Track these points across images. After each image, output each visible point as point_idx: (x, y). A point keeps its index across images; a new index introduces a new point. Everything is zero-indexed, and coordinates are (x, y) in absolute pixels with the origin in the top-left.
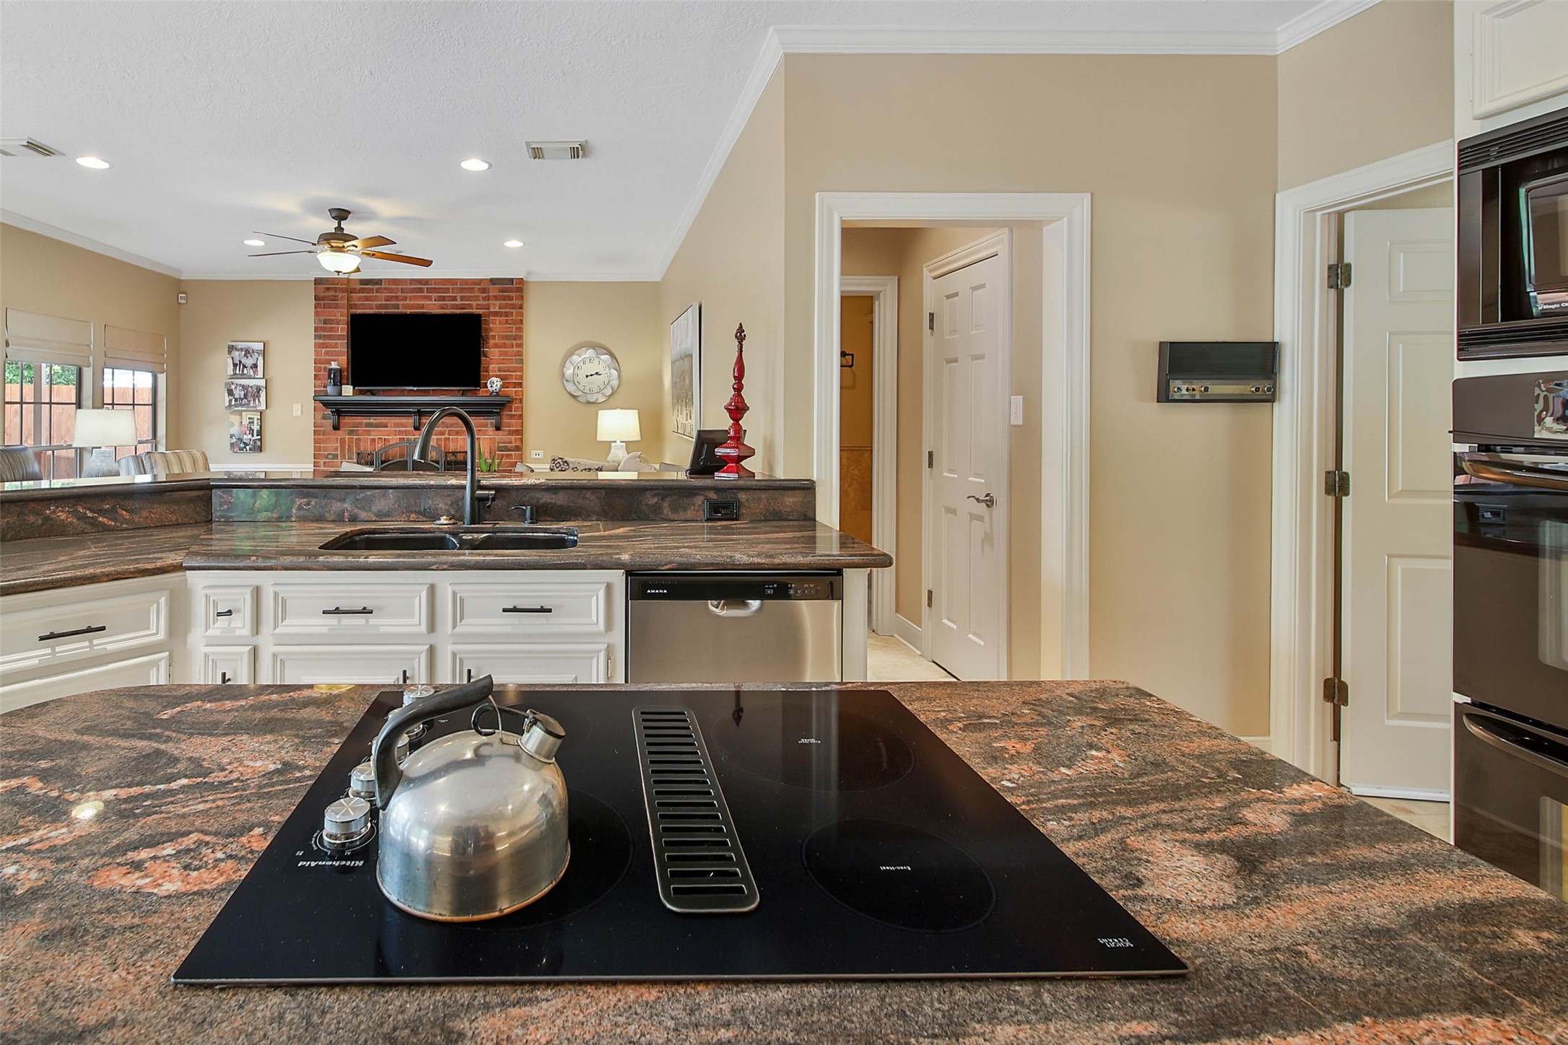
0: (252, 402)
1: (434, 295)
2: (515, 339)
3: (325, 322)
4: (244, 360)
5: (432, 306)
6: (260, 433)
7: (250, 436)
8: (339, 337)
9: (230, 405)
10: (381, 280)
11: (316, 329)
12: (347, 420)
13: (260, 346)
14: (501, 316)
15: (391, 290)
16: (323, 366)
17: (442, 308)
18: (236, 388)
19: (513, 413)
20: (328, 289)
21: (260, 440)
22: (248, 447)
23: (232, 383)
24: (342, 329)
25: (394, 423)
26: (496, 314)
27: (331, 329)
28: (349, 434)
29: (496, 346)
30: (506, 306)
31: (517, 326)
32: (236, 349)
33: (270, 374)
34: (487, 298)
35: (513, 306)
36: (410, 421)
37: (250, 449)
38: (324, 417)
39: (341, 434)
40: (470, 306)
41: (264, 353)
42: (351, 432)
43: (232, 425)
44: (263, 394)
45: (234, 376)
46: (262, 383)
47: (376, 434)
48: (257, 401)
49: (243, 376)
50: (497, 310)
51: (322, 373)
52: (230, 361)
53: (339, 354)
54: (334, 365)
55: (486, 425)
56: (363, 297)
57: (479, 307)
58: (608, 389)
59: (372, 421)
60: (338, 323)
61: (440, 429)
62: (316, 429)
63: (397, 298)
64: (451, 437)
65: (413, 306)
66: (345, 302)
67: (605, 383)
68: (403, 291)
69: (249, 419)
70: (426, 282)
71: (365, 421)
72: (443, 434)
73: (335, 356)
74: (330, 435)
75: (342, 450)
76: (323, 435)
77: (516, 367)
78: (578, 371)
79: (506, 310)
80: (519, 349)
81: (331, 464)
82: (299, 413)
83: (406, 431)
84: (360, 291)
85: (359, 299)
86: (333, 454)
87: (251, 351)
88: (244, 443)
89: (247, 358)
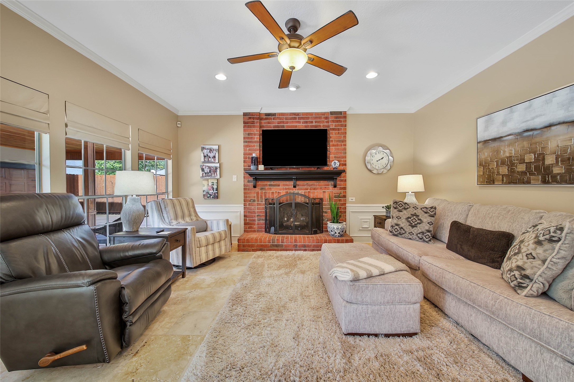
0: (213, 175)
1: (302, 121)
2: (343, 142)
3: (249, 134)
4: (209, 154)
5: (301, 126)
6: (217, 189)
7: (212, 191)
8: (255, 142)
9: (203, 176)
10: (275, 114)
11: (244, 138)
12: (259, 183)
13: (216, 147)
14: (336, 130)
15: (280, 119)
16: (248, 156)
17: (306, 127)
18: (205, 167)
19: (342, 179)
20: (250, 118)
21: (217, 193)
22: (211, 197)
23: (204, 165)
24: (257, 138)
25: (283, 184)
26: (333, 129)
27: (251, 138)
28: (261, 190)
29: (333, 145)
30: (339, 125)
31: (344, 135)
32: (205, 149)
33: (222, 161)
34: (328, 122)
35: (342, 125)
36: (292, 183)
38: (249, 182)
39: (257, 190)
40: (320, 126)
41: (219, 150)
42: (262, 189)
43: (204, 185)
44: (218, 171)
46: (218, 165)
47: (274, 189)
48: (215, 174)
49: (209, 162)
50: (334, 127)
51: (247, 160)
52: (202, 155)
53: (255, 150)
54: (254, 155)
55: (328, 185)
56: (267, 122)
57: (324, 126)
58: (389, 167)
59: (272, 183)
60: (255, 135)
61: (306, 187)
62: (245, 187)
63: (283, 122)
64: (311, 191)
65: (291, 126)
66: (259, 124)
67: (387, 164)
68: (286, 119)
69: (212, 182)
70: (298, 114)
71: (269, 183)
72: (307, 189)
73: (254, 151)
74: (252, 190)
75: (258, 198)
76: (248, 190)
77: (343, 156)
78: (373, 158)
79: (338, 127)
80: (345, 147)
81: (252, 204)
82: (235, 180)
83: (289, 188)
84: (265, 119)
85: (265, 123)
86: (253, 200)
87: (212, 150)
88: (210, 194)
89: (211, 153)
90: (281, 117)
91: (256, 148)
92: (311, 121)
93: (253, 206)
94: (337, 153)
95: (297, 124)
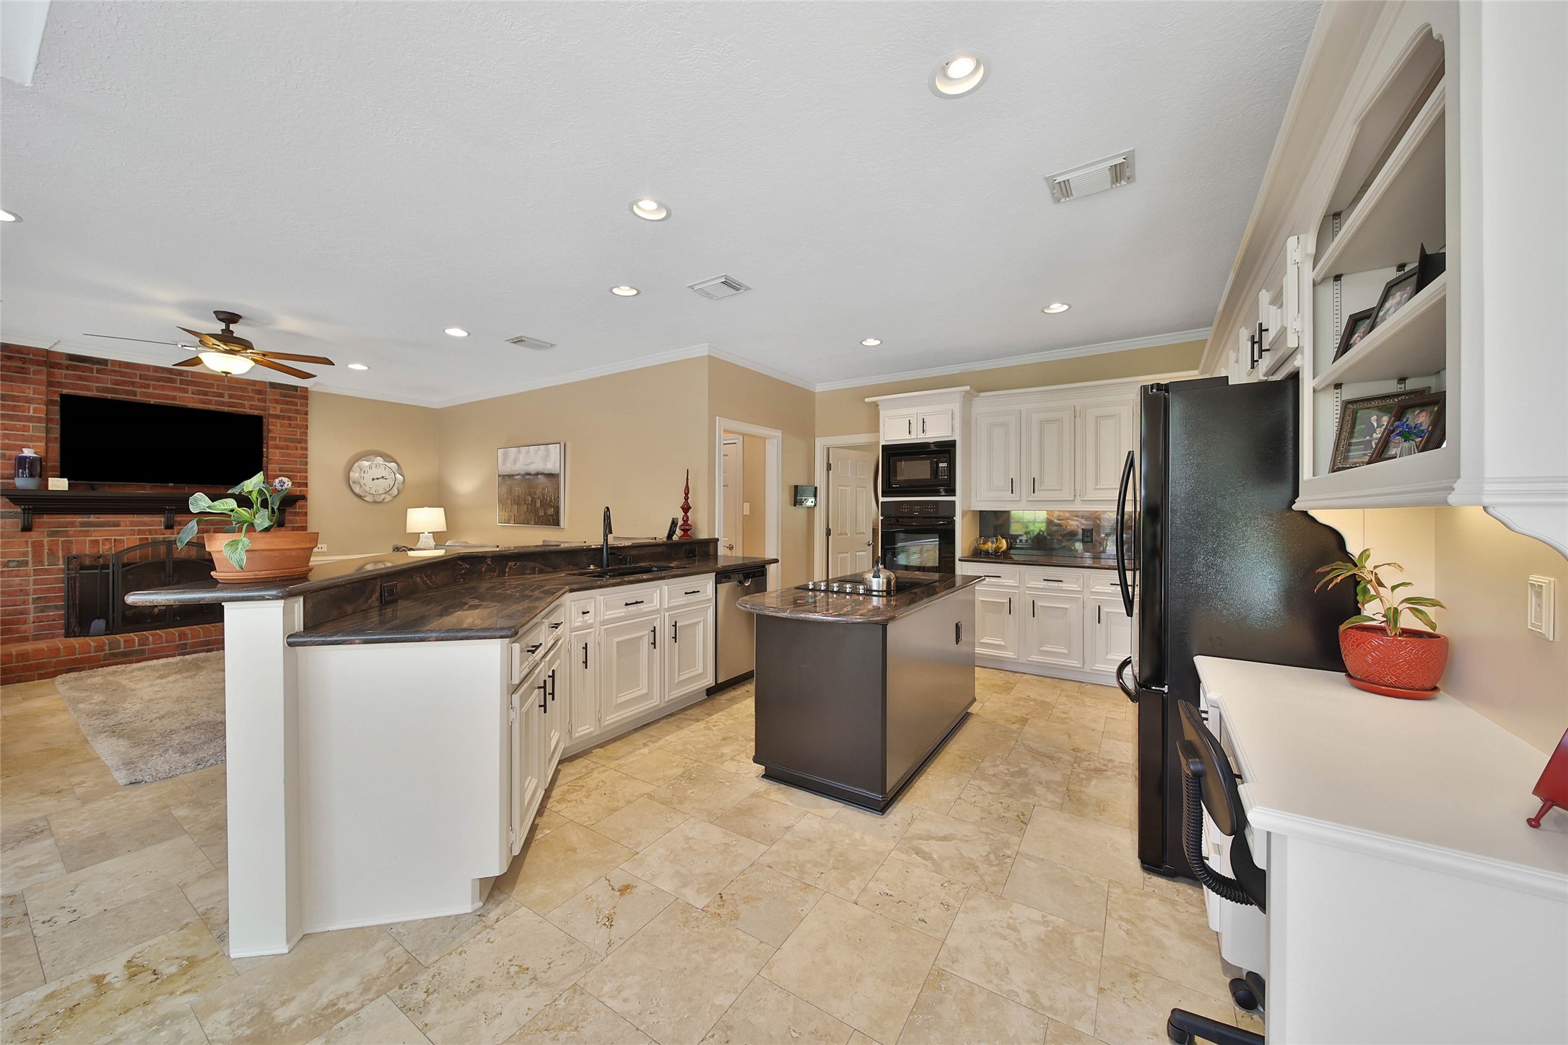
1: (190, 388)
2: (300, 443)
3: (4, 398)
8: (30, 419)
10: (106, 361)
12: (46, 519)
14: (283, 419)
15: (124, 374)
17: (202, 403)
19: (298, 510)
24: (40, 410)
25: (131, 522)
26: (277, 417)
27: (15, 408)
28: (49, 536)
29: (277, 447)
30: (290, 411)
31: (303, 430)
34: (264, 400)
35: (297, 412)
36: (161, 519)
39: (34, 536)
40: (240, 406)
42: (57, 534)
47: (98, 535)
50: (278, 412)
53: (31, 439)
54: (28, 452)
56: (75, 375)
57: (253, 407)
58: (395, 491)
59: (93, 519)
60: (29, 401)
63: (133, 384)
65: (159, 396)
66: (44, 377)
67: (391, 486)
68: (141, 377)
71: (79, 519)
73: (26, 441)
74: (14, 537)
75: (37, 555)
77: (301, 468)
78: (365, 475)
79: (288, 415)
80: (305, 452)
81: (14, 573)
83: (150, 530)
84: (67, 368)
85: (66, 376)
86: (18, 561)
90: (123, 370)
91: (31, 433)
92: (218, 393)
93: (17, 576)
94: (286, 462)
95: (175, 394)
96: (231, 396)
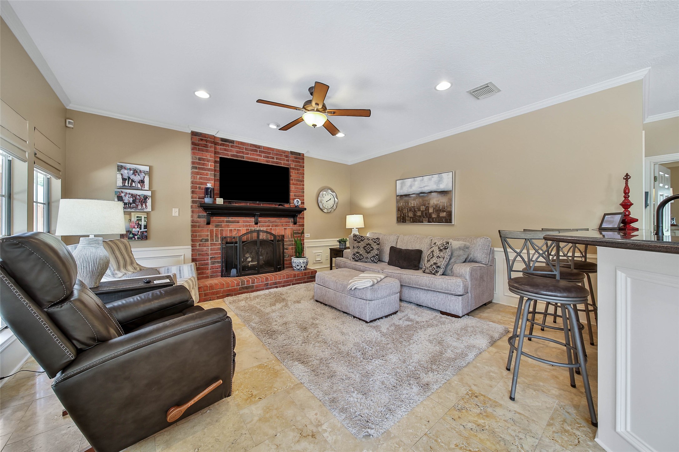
0: (140, 207)
1: (263, 154)
2: (301, 182)
3: (200, 159)
4: (132, 177)
5: (262, 160)
7: (138, 229)
8: (209, 170)
10: (234, 141)
11: (193, 163)
12: (214, 219)
13: (147, 169)
14: (296, 170)
15: (240, 148)
16: (198, 186)
17: (267, 162)
18: (125, 196)
19: (301, 216)
20: (202, 140)
22: (136, 237)
24: (211, 165)
25: (243, 221)
26: (293, 169)
27: (204, 164)
28: (216, 227)
29: (294, 184)
30: (298, 166)
31: (302, 176)
32: (125, 168)
33: (154, 188)
34: (289, 160)
35: (301, 166)
36: (253, 219)
37: (138, 238)
38: (199, 217)
39: (211, 227)
40: (281, 163)
41: (150, 173)
42: (219, 226)
44: (149, 202)
45: (124, 187)
46: (149, 193)
47: (232, 227)
48: (144, 205)
49: (131, 188)
50: (294, 166)
51: (198, 190)
52: (119, 176)
53: (209, 179)
54: (209, 185)
55: (289, 222)
56: (223, 148)
57: (285, 164)
58: (335, 207)
59: (230, 219)
60: (208, 161)
61: (268, 224)
62: (193, 224)
63: (243, 153)
64: (273, 228)
65: (251, 159)
66: (213, 149)
67: (333, 205)
68: (246, 149)
69: (137, 217)
70: (259, 147)
71: (226, 219)
72: (269, 226)
73: (207, 180)
74: (204, 227)
75: (212, 236)
76: (198, 228)
77: (302, 195)
78: (324, 199)
79: (297, 167)
80: (303, 187)
81: (204, 245)
82: (177, 214)
83: (250, 225)
84: (221, 145)
85: (221, 149)
86: (205, 239)
87: (139, 171)
88: (133, 234)
89: (135, 175)
90: (240, 146)
91: (209, 177)
92: (272, 157)
93: (205, 247)
94: (297, 192)
95: (257, 157)
96: (277, 159)
